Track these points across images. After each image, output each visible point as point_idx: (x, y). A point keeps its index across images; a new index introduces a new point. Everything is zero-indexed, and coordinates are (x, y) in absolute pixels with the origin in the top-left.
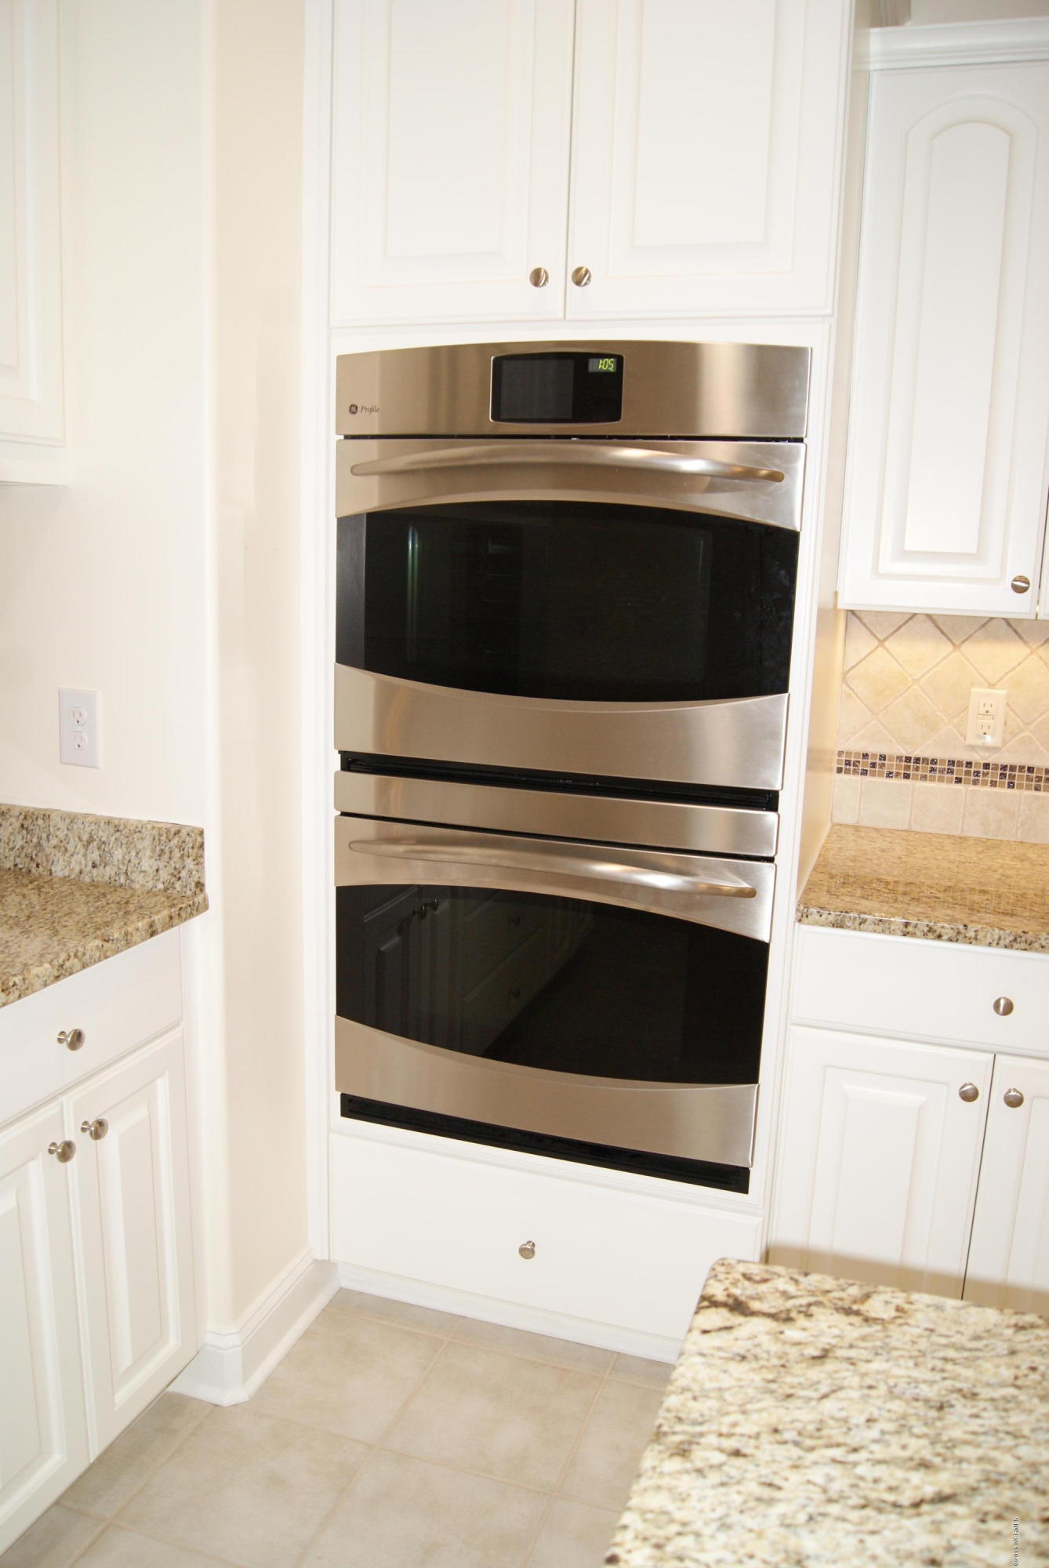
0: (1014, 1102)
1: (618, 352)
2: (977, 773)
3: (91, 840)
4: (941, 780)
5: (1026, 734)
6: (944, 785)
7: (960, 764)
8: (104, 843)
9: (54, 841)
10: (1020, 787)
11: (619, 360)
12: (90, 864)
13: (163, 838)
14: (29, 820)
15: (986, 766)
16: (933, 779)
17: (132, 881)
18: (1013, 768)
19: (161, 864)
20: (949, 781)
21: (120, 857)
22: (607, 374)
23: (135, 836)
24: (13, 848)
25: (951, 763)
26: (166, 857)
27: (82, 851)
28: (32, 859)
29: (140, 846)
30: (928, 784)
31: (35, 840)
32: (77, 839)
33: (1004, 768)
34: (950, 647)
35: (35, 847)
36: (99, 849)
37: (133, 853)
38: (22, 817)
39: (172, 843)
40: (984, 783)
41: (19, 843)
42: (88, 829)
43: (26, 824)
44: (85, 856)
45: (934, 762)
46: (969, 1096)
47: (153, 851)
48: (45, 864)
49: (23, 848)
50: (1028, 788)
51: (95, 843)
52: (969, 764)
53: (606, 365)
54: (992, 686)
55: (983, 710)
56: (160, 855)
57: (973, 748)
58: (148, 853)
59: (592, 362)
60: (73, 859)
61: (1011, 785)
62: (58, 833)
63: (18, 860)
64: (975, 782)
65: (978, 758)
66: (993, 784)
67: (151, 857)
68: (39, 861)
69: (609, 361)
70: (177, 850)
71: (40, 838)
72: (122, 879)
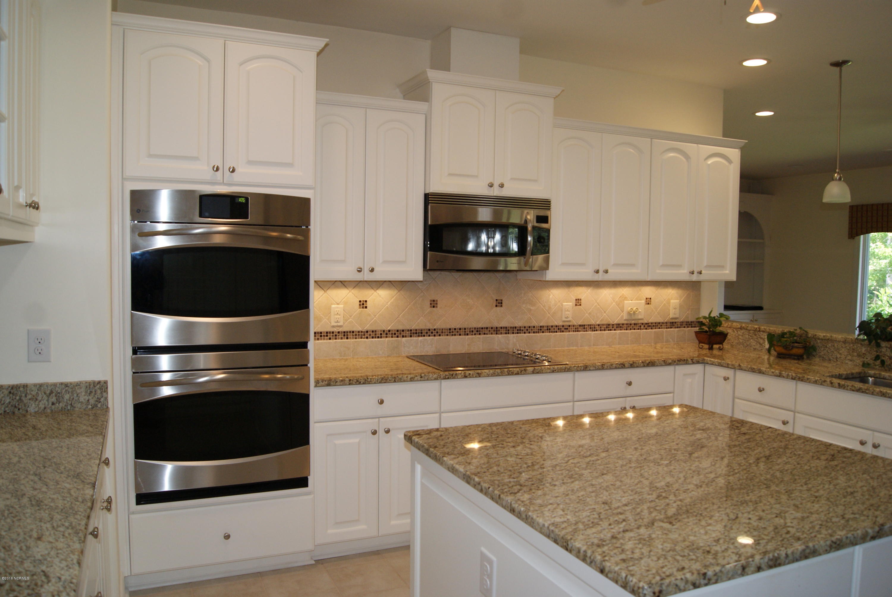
0: (388, 432)
1: (246, 196)
2: (336, 335)
3: (52, 392)
4: (324, 339)
5: (351, 320)
6: (325, 341)
7: (330, 332)
8: (59, 393)
9: (29, 397)
10: (350, 338)
11: (247, 199)
12: (51, 403)
13: (92, 386)
14: (13, 390)
15: (339, 332)
16: (321, 339)
17: (75, 407)
18: (347, 332)
19: (90, 398)
20: (327, 340)
21: (68, 398)
22: (242, 203)
23: (77, 388)
24: (3, 404)
25: (327, 333)
26: (93, 394)
27: (46, 398)
28: (15, 407)
29: (78, 391)
30: (320, 341)
31: (18, 398)
32: (43, 394)
33: (344, 332)
34: (323, 292)
35: (18, 401)
36: (56, 396)
37: (75, 395)
38: (10, 388)
39: (96, 388)
40: (339, 339)
41: (8, 400)
42: (50, 388)
43: (12, 391)
44: (48, 401)
45: (321, 333)
46: (374, 433)
47: (86, 392)
48: (23, 408)
49: (10, 403)
50: (353, 338)
51: (54, 394)
52: (333, 333)
53: (242, 200)
54: (338, 304)
55: (336, 313)
56: (90, 394)
57: (333, 327)
58: (83, 394)
59: (237, 199)
60: (41, 403)
61: (347, 338)
62: (32, 393)
63: (7, 409)
64: (336, 339)
65: (335, 330)
66: (342, 338)
67: (85, 395)
68: (20, 407)
69: (243, 199)
70: (99, 390)
71: (21, 397)
72: (69, 407)
